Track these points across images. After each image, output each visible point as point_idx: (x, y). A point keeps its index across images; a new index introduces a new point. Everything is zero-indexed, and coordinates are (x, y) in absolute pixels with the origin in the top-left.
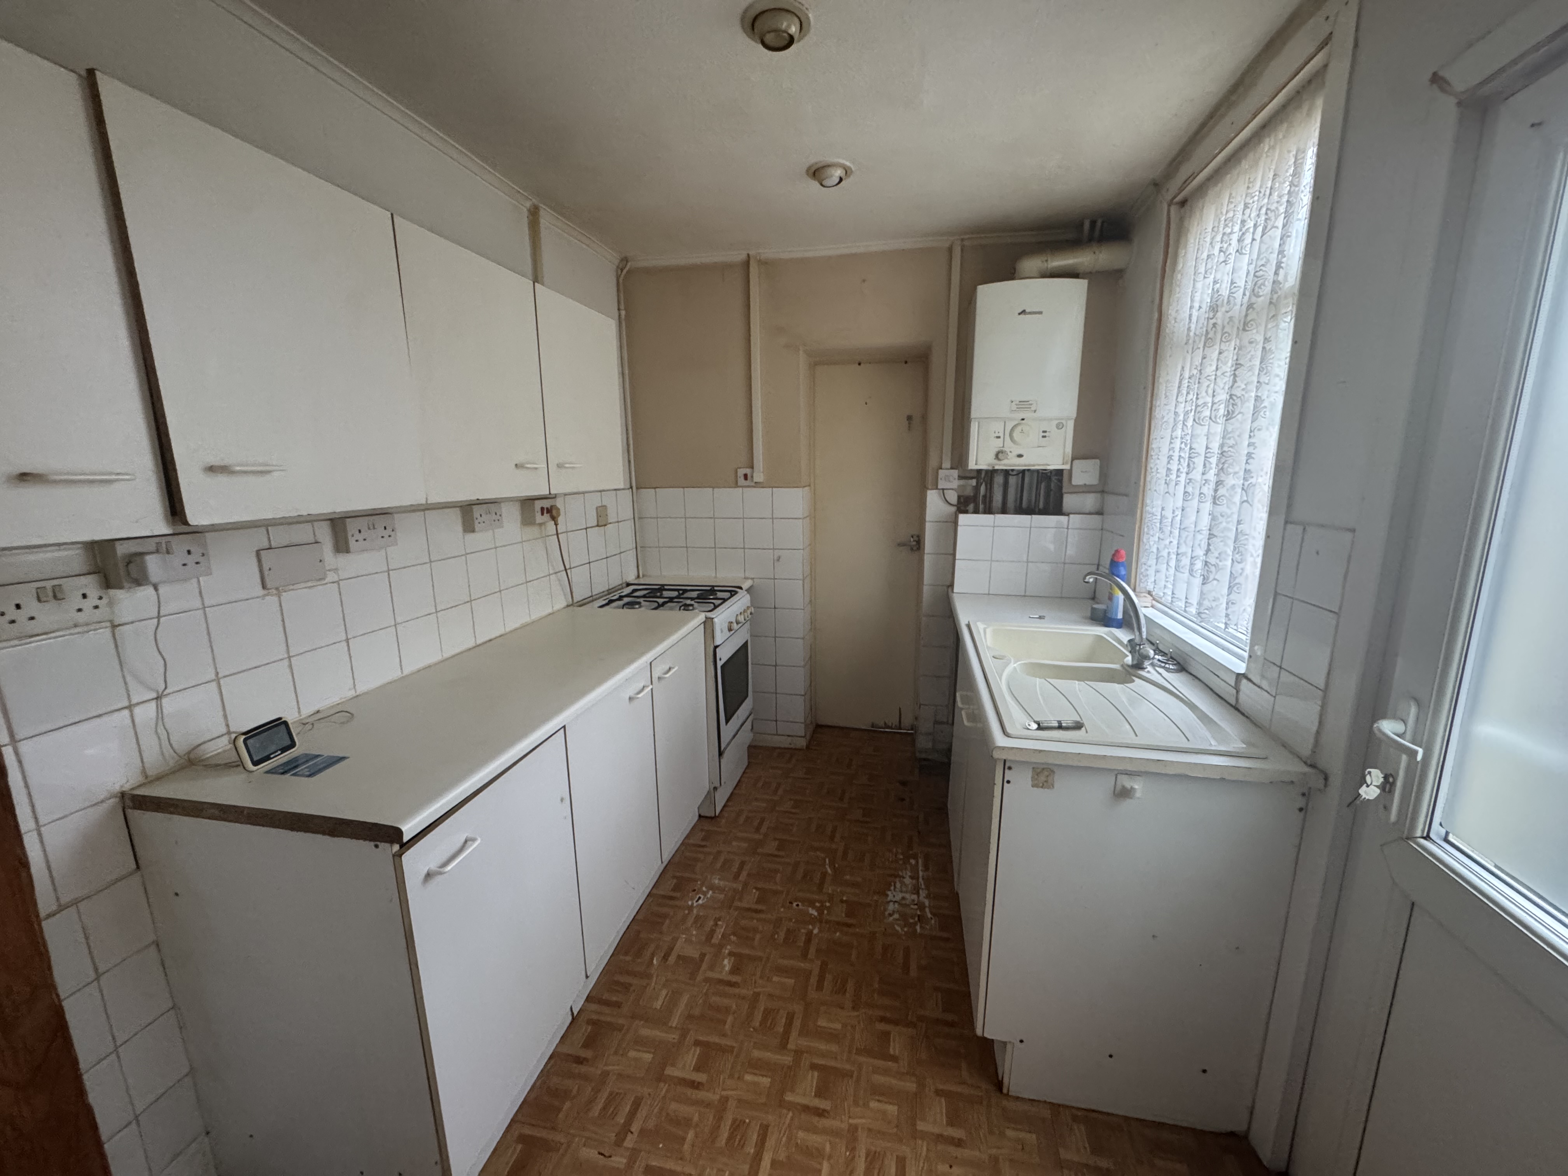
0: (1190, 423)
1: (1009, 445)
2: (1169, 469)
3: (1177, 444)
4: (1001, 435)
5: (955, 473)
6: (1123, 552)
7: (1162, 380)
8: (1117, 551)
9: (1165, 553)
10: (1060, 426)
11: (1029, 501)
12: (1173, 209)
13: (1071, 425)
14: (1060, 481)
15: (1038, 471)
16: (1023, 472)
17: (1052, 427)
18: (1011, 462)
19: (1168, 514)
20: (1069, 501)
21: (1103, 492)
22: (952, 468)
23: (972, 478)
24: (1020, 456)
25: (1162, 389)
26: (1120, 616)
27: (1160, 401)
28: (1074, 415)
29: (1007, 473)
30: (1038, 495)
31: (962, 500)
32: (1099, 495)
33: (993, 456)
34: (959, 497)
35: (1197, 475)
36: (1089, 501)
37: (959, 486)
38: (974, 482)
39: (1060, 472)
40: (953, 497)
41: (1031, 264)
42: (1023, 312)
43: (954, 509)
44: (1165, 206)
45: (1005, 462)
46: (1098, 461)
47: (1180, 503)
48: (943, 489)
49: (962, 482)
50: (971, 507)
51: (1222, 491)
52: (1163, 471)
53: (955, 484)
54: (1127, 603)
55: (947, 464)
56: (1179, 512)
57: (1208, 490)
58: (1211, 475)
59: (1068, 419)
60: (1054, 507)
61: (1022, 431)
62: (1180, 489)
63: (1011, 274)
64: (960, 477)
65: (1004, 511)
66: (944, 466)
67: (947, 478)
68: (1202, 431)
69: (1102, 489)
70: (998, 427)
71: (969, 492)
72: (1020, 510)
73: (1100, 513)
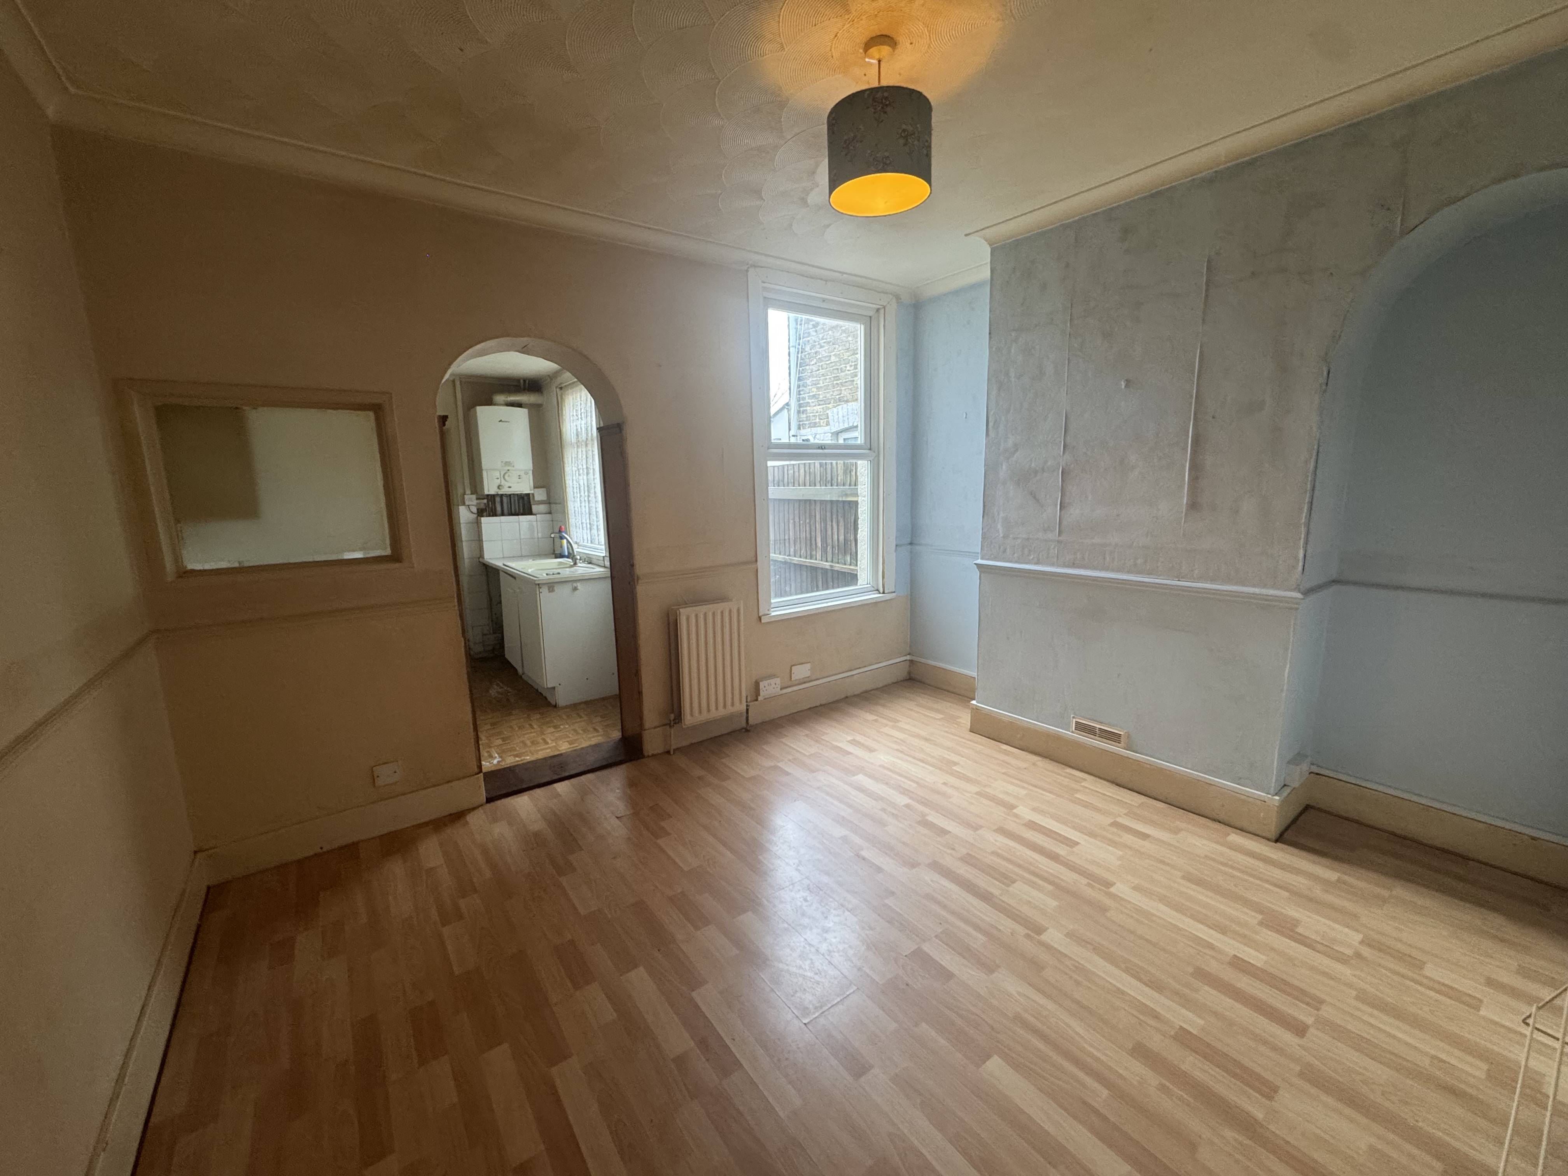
0: (577, 475)
1: (503, 482)
2: (574, 492)
3: (575, 482)
4: (499, 477)
5: (474, 497)
6: (563, 527)
7: (565, 456)
8: (560, 527)
9: (578, 525)
10: (526, 473)
11: (515, 510)
12: (558, 390)
13: (531, 472)
14: (529, 499)
15: (517, 494)
16: (510, 495)
17: (522, 473)
18: (505, 490)
19: (576, 509)
20: (535, 508)
21: (550, 503)
22: (472, 494)
23: (484, 499)
24: (510, 487)
25: (566, 460)
26: (566, 554)
27: (566, 465)
28: (532, 468)
29: (502, 496)
30: (519, 506)
31: (479, 510)
32: (548, 505)
33: (497, 488)
34: (478, 509)
35: (582, 493)
36: (542, 508)
37: (477, 503)
38: (485, 501)
39: (528, 495)
40: (474, 509)
41: (500, 398)
42: (501, 421)
43: (475, 516)
44: (555, 389)
45: (503, 490)
46: (545, 489)
47: (579, 505)
48: (469, 506)
49: (478, 501)
50: (485, 514)
51: (590, 499)
52: (572, 493)
53: (475, 502)
54: (569, 544)
55: (468, 492)
56: (579, 508)
57: (586, 499)
58: (586, 494)
59: (530, 470)
60: (528, 511)
61: (509, 476)
62: (578, 499)
63: (490, 403)
64: (477, 499)
65: (503, 514)
66: (467, 493)
67: (471, 500)
68: (581, 478)
69: (549, 502)
70: (497, 474)
71: (482, 506)
72: (511, 514)
73: (550, 513)
